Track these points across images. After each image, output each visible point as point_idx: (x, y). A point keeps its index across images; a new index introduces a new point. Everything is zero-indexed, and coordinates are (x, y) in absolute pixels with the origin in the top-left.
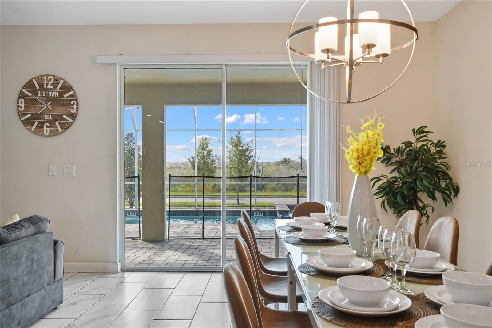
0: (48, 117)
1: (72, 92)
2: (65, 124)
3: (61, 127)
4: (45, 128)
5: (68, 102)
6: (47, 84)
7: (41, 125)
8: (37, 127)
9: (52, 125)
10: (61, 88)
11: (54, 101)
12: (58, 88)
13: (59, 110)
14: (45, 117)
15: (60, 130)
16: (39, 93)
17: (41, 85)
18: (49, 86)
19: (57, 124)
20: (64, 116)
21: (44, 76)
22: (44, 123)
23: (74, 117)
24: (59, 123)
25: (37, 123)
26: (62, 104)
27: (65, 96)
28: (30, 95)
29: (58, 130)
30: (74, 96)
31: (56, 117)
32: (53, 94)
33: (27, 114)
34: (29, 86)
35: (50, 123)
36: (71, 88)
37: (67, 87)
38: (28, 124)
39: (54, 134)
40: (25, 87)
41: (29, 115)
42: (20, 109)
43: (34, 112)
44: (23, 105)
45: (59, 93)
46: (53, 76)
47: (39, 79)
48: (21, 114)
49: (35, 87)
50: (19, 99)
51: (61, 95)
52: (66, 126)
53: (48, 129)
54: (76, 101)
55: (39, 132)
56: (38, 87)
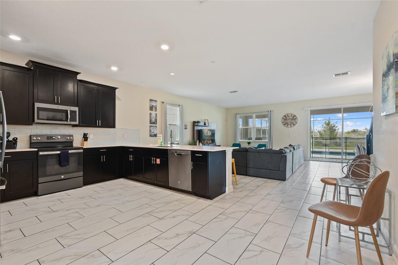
0: (290, 123)
1: (296, 117)
3: (293, 125)
4: (289, 126)
5: (295, 119)
7: (288, 125)
9: (291, 125)
10: (293, 116)
11: (291, 119)
13: (292, 121)
14: (289, 123)
16: (287, 118)
17: (288, 116)
18: (290, 116)
19: (292, 124)
20: (294, 123)
21: (289, 113)
23: (296, 123)
24: (293, 124)
27: (294, 118)
28: (285, 118)
30: (296, 118)
34: (285, 116)
37: (295, 116)
38: (284, 125)
39: (291, 127)
43: (286, 122)
44: (283, 121)
46: (291, 113)
47: (287, 114)
48: (283, 123)
50: (282, 119)
52: (294, 125)
54: (297, 119)
55: (287, 126)
56: (287, 116)
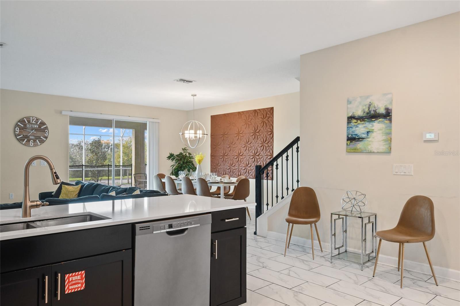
0: (33, 137)
1: (46, 126)
2: (41, 141)
3: (40, 142)
4: (31, 143)
5: (43, 131)
6: (32, 121)
7: (29, 141)
8: (26, 142)
9: (35, 141)
10: (40, 124)
11: (36, 130)
12: (38, 123)
13: (39, 134)
14: (31, 137)
15: (39, 144)
16: (28, 126)
17: (29, 122)
18: (33, 122)
19: (37, 141)
20: (41, 137)
21: (31, 117)
22: (30, 140)
23: (46, 138)
24: (39, 141)
25: (26, 140)
26: (41, 132)
27: (42, 127)
28: (22, 126)
29: (38, 144)
30: (46, 128)
31: (37, 138)
32: (35, 126)
33: (21, 135)
34: (22, 121)
35: (33, 140)
36: (45, 124)
37: (43, 123)
38: (20, 140)
39: (35, 145)
40: (19, 121)
41: (22, 136)
42: (16, 132)
43: (25, 134)
44: (18, 131)
45: (39, 126)
46: (36, 117)
47: (28, 118)
48: (16, 136)
49: (25, 122)
50: (15, 127)
51: (40, 127)
52: (42, 142)
53: (32, 143)
54: (48, 130)
55: (27, 144)
56: (27, 122)
